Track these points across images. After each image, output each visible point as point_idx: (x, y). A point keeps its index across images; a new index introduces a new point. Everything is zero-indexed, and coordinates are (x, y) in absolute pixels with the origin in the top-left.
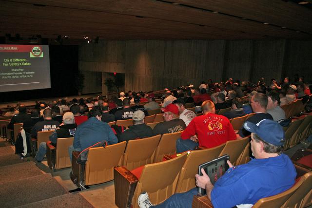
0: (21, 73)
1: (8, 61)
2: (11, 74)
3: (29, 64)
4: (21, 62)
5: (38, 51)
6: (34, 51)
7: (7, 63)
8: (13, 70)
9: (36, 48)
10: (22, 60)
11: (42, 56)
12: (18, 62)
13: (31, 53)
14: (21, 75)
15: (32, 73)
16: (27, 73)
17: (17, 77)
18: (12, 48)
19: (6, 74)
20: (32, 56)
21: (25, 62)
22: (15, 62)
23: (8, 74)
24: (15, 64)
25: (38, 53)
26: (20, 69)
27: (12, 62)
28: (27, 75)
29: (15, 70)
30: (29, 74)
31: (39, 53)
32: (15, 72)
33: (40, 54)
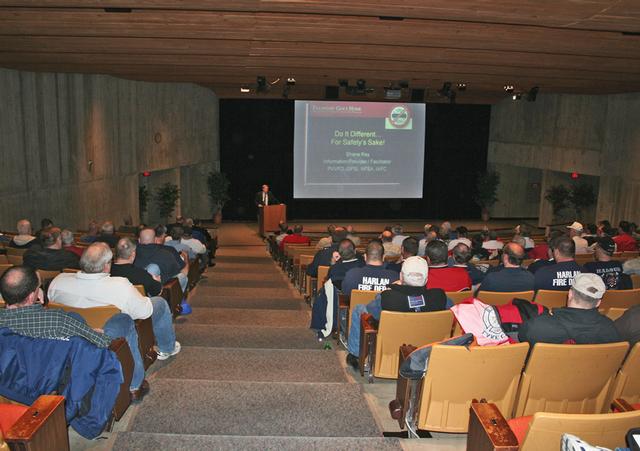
0: (364, 162)
1: (341, 134)
2: (345, 162)
3: (381, 143)
4: (366, 138)
5: (403, 116)
6: (395, 116)
7: (339, 138)
8: (348, 154)
9: (399, 109)
10: (368, 134)
11: (409, 127)
12: (360, 139)
13: (387, 119)
14: (363, 165)
15: (385, 162)
16: (375, 162)
17: (356, 169)
18: (351, 108)
19: (335, 161)
20: (388, 126)
21: (374, 139)
22: (355, 138)
23: (340, 162)
24: (355, 143)
25: (401, 121)
26: (362, 154)
27: (349, 138)
28: (375, 166)
29: (354, 155)
30: (380, 165)
31: (404, 120)
32: (353, 158)
33: (407, 123)
